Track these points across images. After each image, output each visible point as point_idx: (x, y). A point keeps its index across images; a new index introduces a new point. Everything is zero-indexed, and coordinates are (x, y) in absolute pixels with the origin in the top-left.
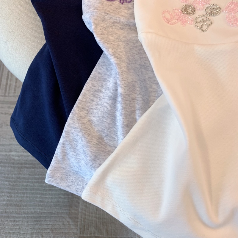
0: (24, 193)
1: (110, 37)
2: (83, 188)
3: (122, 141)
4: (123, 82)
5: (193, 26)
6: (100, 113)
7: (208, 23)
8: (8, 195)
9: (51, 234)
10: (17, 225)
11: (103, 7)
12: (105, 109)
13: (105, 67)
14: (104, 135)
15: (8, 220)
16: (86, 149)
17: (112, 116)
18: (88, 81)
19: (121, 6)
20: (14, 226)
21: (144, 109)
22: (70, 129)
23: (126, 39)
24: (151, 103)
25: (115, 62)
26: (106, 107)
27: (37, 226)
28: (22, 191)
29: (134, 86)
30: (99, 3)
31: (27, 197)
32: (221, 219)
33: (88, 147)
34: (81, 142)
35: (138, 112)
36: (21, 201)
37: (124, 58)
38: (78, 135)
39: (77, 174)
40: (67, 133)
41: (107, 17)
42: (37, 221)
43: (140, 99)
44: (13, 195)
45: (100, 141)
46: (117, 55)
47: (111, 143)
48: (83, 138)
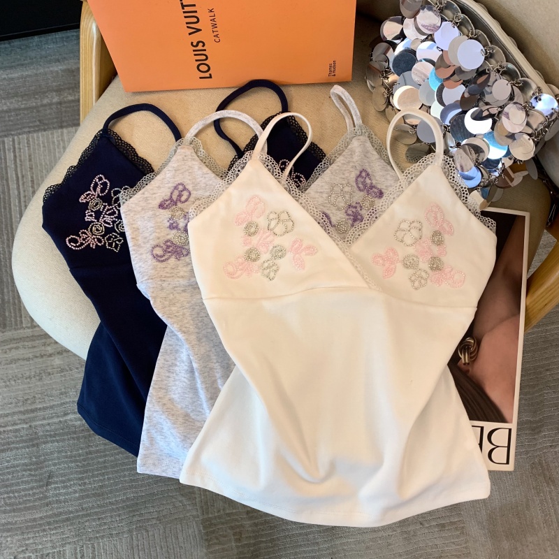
0: (103, 474)
1: (173, 309)
2: (180, 470)
3: (210, 416)
4: (196, 356)
5: (259, 274)
6: (179, 389)
7: (274, 268)
8: (80, 483)
9: (160, 525)
10: (105, 524)
11: (158, 273)
12: (184, 384)
13: (174, 337)
14: (189, 411)
15: (89, 520)
16: (173, 431)
17: (194, 389)
18: (159, 357)
19: (178, 262)
20: (100, 525)
21: (226, 376)
22: (151, 413)
23: (190, 304)
24: (232, 367)
25: (184, 338)
26: (184, 382)
27: (135, 519)
28: (100, 472)
29: (208, 356)
30: (152, 269)
31: (109, 479)
32: (322, 473)
33: (174, 428)
34: (167, 425)
35: (219, 381)
36: (101, 487)
37: (192, 328)
38: (161, 418)
39: (170, 456)
40: (149, 418)
41: (165, 285)
42: (134, 511)
43: (219, 367)
44: (87, 481)
45: (187, 418)
46: (184, 329)
47: (198, 418)
48: (167, 420)
